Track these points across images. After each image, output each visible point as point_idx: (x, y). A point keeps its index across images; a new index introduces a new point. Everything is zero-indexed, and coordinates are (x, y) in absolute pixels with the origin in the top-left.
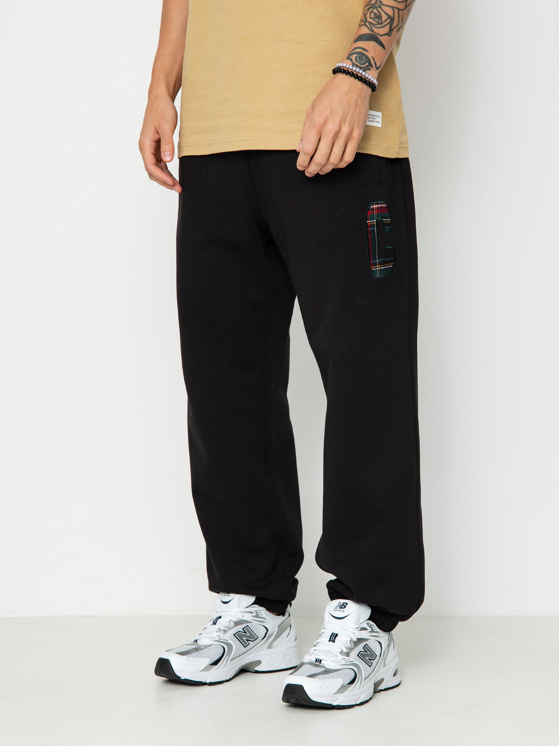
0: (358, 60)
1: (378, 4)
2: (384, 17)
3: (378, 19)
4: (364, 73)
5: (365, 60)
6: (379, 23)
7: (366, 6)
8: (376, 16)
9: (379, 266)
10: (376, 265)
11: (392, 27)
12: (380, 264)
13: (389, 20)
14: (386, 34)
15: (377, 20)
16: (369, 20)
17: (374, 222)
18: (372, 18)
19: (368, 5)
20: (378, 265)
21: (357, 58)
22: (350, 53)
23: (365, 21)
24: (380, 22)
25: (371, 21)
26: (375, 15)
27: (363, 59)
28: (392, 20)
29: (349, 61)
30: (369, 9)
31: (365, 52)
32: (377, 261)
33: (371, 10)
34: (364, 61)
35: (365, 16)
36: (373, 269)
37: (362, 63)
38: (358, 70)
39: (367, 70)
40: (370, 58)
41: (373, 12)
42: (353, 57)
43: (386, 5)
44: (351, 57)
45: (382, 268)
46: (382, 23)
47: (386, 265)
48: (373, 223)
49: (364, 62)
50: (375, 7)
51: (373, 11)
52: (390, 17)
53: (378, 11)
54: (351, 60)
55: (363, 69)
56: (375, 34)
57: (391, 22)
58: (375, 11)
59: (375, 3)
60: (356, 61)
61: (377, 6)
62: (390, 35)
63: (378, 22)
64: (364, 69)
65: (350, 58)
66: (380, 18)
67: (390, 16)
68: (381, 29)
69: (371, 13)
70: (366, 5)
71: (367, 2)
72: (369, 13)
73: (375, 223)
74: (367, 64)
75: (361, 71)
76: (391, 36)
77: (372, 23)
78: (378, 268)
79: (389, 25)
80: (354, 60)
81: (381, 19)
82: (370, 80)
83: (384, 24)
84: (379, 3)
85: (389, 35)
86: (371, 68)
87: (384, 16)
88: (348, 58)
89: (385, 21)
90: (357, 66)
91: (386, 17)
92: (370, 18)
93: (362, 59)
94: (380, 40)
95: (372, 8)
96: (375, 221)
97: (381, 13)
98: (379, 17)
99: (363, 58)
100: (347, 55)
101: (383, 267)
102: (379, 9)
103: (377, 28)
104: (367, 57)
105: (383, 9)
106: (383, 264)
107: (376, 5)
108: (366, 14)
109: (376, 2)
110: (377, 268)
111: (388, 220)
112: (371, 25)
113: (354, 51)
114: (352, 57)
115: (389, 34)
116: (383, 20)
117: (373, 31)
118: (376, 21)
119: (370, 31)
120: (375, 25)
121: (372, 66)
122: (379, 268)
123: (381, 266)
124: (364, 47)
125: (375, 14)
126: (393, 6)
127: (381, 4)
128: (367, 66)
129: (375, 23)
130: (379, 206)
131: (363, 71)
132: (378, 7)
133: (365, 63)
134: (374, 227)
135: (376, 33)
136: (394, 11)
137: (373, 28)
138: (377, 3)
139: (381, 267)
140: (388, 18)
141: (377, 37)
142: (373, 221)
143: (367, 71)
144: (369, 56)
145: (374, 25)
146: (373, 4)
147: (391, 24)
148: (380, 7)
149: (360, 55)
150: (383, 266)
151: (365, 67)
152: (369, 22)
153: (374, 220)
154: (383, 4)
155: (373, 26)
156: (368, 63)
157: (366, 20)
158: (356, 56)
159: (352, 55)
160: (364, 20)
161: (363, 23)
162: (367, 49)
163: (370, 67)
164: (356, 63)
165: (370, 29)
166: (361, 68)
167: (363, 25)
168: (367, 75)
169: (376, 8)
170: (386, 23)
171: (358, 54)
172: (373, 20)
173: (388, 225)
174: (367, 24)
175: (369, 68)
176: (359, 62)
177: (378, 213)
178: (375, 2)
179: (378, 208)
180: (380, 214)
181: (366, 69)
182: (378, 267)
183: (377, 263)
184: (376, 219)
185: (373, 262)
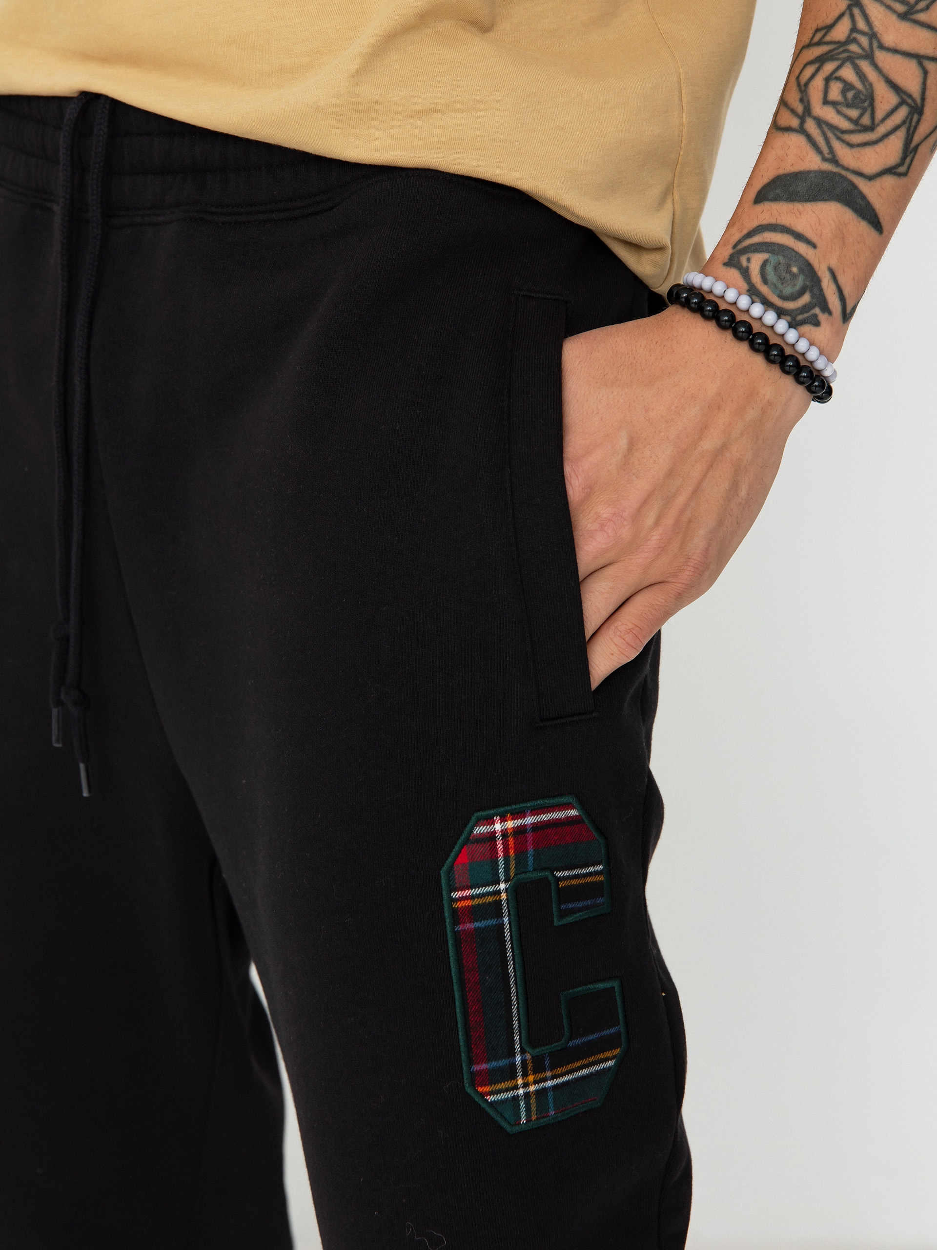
0: (771, 276)
1: (860, 45)
2: (885, 99)
3: (857, 108)
4: (792, 336)
5: (800, 282)
6: (862, 125)
7: (810, 45)
8: (850, 95)
9: (530, 1078)
10: (514, 1077)
11: (916, 139)
12: (537, 1071)
13: (903, 112)
14: (890, 171)
15: (854, 113)
16: (819, 109)
17: (498, 893)
18: (834, 104)
19: (819, 43)
20: (525, 1075)
21: (769, 269)
22: (740, 242)
23: (804, 113)
24: (866, 120)
25: (829, 114)
26: (844, 92)
27: (794, 276)
28: (917, 110)
29: (734, 274)
30: (821, 60)
31: (802, 248)
32: (518, 1058)
33: (829, 67)
34: (795, 285)
35: (803, 89)
36: (495, 1098)
37: (788, 290)
38: (770, 317)
39: (803, 322)
40: (820, 274)
41: (838, 79)
42: (756, 262)
43: (895, 51)
44: (743, 260)
45: (548, 1084)
46: (871, 128)
47: (573, 1066)
48: (493, 899)
49: (797, 288)
50: (845, 55)
51: (837, 74)
52: (909, 101)
53: (862, 76)
54: (745, 273)
55: (789, 318)
56: (843, 173)
57: (911, 119)
58: (848, 73)
59: (850, 40)
60: (765, 281)
61: (854, 53)
62: (905, 174)
63: (856, 122)
64: (794, 319)
65: (739, 262)
66: (866, 104)
67: (910, 96)
68: (868, 151)
69: (828, 80)
70: (806, 40)
71: (814, 27)
72: (818, 83)
73: (504, 896)
74: (806, 298)
75: (781, 326)
76: (910, 174)
77: (833, 128)
78: (526, 1085)
79: (901, 134)
80: (756, 278)
81: (869, 112)
82: (812, 363)
83: (882, 130)
84: (864, 41)
85: (900, 175)
86: (823, 317)
87: (883, 97)
88: (732, 262)
89: (884, 119)
90: (768, 304)
91: (894, 100)
92: (826, 102)
93: (788, 277)
94: (864, 197)
95: (836, 59)
96: (502, 886)
97: (871, 85)
98: (863, 102)
99: (795, 270)
100: (728, 251)
101: (553, 1077)
102: (865, 66)
103: (851, 146)
104: (809, 269)
105: (880, 65)
106: (554, 1066)
107: (854, 48)
108: (807, 84)
109: (855, 35)
110: (516, 1088)
111: (590, 870)
112: (830, 135)
113: (756, 239)
114: (749, 260)
115: (902, 169)
116: (879, 114)
117: (834, 160)
118: (849, 119)
119: (824, 159)
120: (847, 137)
121: (826, 309)
122: (533, 1088)
123: (540, 1075)
124: (799, 226)
125: (847, 86)
126: (922, 52)
127: (875, 44)
128: (805, 309)
129: (845, 125)
130: (529, 820)
131: (791, 326)
132: (861, 57)
133: (801, 293)
134: (501, 916)
135: (847, 169)
136: (925, 73)
137: (837, 145)
138: (855, 41)
140: (902, 103)
141: (855, 187)
142: (492, 889)
143: (807, 329)
144: (816, 266)
145: (839, 134)
146: (840, 44)
147: (910, 126)
148: (869, 56)
149: (781, 259)
150: (557, 1071)
151: (797, 310)
152: (819, 122)
153: (498, 882)
154: (882, 47)
155: (838, 138)
156: (812, 297)
157: (808, 110)
158: (765, 263)
159: (750, 255)
160: (800, 109)
161: (795, 122)
162: (809, 234)
163: (817, 310)
164: (764, 289)
165: (825, 150)
166: (781, 313)
167: (788, 129)
168: (802, 346)
169: (851, 59)
170: (890, 124)
171: (772, 252)
172: (839, 112)
174: (811, 126)
175: (816, 316)
176: (774, 287)
177: (518, 849)
178: (849, 36)
179: (519, 831)
181: (800, 318)
182: (520, 1082)
183: (519, 1069)
184: (506, 881)
185: (502, 1063)
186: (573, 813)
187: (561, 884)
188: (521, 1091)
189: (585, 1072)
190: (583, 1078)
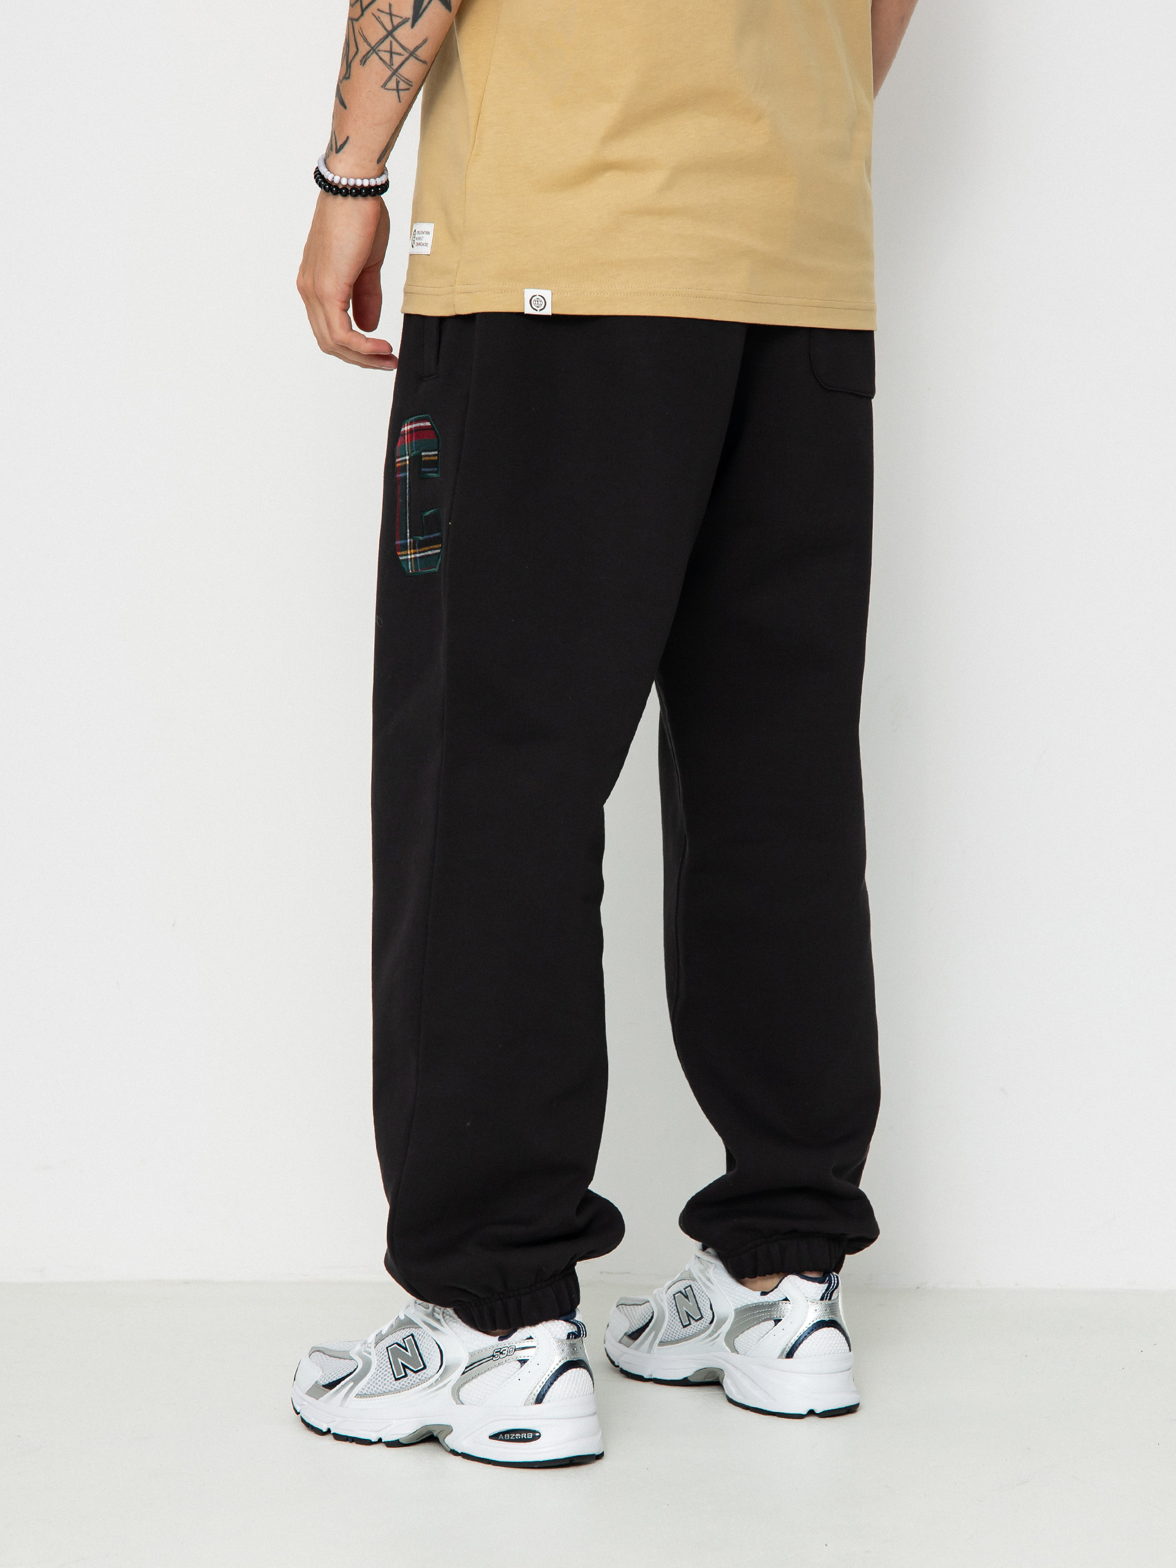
9: (412, 551)
10: (407, 549)
12: (414, 548)
17: (405, 460)
20: (410, 549)
32: (408, 540)
36: (401, 558)
45: (418, 555)
47: (427, 548)
48: (404, 463)
73: (408, 462)
78: (411, 554)
96: (407, 458)
101: (420, 553)
106: (420, 547)
110: (407, 555)
111: (433, 453)
122: (413, 556)
123: (415, 551)
130: (413, 426)
139: (414, 553)
142: (404, 458)
150: (421, 550)
153: (405, 455)
173: (431, 464)
177: (411, 440)
180: (416, 443)
182: (409, 553)
183: (409, 546)
184: (408, 455)
185: (402, 542)
186: (428, 424)
187: (423, 459)
188: (409, 557)
189: (429, 553)
190: (429, 555)
